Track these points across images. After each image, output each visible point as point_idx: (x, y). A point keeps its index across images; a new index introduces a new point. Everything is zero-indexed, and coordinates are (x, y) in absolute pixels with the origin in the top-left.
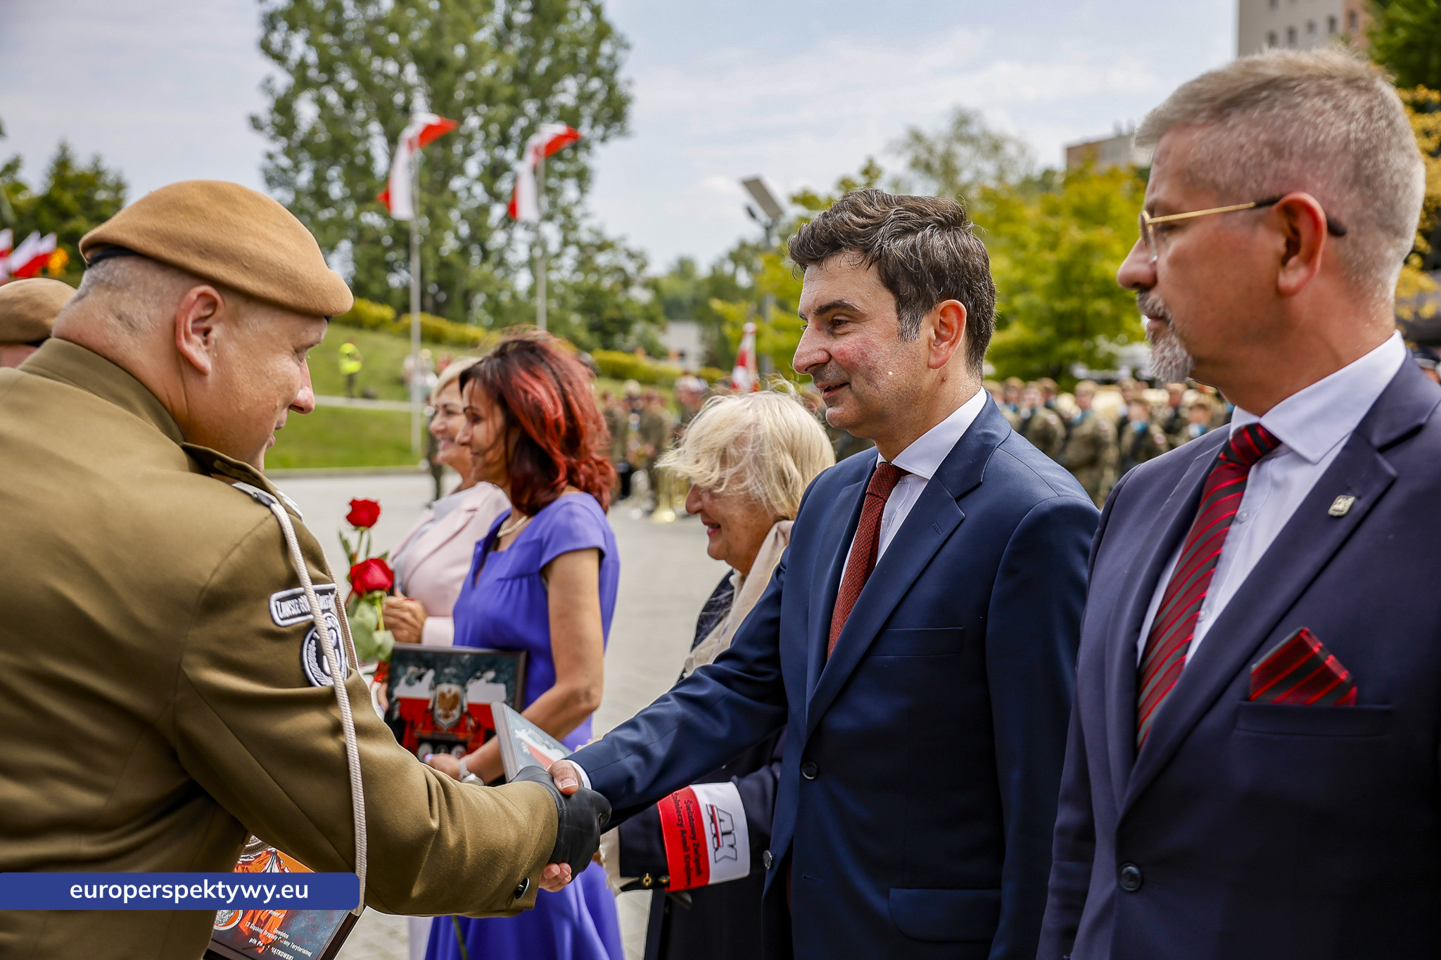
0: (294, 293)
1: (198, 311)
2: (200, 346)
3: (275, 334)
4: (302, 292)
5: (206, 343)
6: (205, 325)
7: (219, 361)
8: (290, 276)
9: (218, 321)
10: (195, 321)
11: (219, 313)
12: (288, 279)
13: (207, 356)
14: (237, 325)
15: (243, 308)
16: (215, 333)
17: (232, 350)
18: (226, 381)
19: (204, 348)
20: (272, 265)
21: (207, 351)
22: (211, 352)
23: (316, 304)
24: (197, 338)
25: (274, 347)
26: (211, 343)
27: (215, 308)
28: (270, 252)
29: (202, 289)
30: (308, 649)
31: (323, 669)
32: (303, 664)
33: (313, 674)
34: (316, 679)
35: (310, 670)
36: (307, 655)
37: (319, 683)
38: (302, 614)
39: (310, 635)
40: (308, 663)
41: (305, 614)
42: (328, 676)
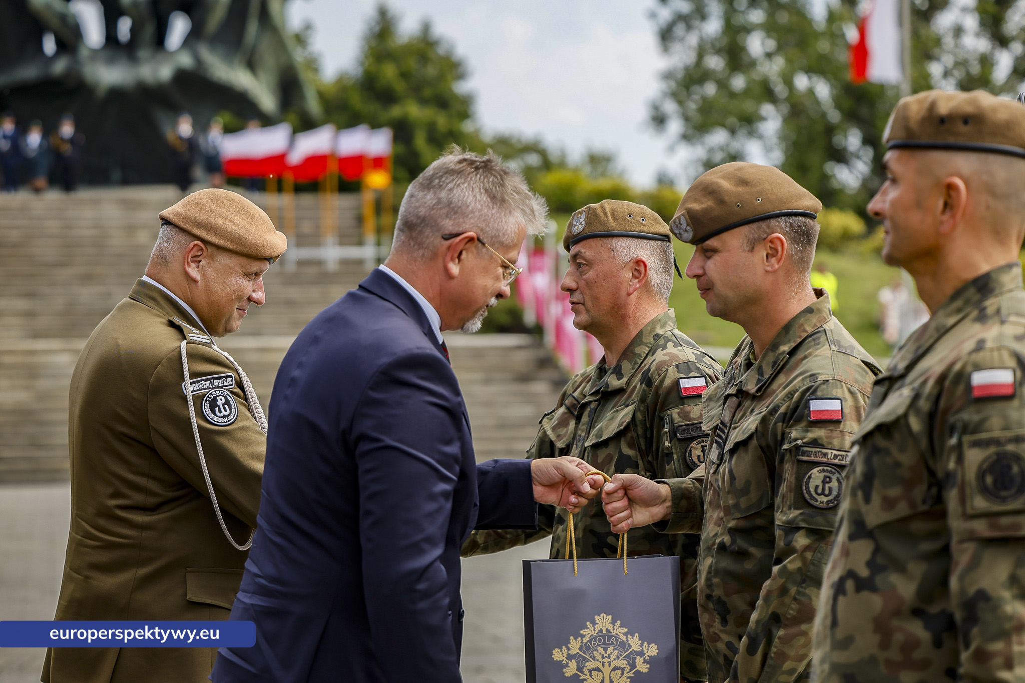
0: (240, 246)
1: (194, 252)
2: (194, 268)
3: (232, 265)
5: (198, 267)
6: (199, 259)
7: (204, 276)
8: (238, 238)
9: (204, 258)
10: (192, 257)
11: (204, 254)
12: (237, 239)
13: (198, 273)
14: (213, 260)
15: (215, 252)
16: (201, 263)
17: (210, 272)
18: (207, 286)
19: (196, 269)
20: (229, 232)
21: (198, 271)
22: (201, 271)
23: (253, 251)
24: (193, 265)
25: (231, 271)
26: (201, 267)
27: (203, 252)
28: (229, 226)
29: (196, 242)
30: (205, 406)
31: (215, 414)
32: (203, 413)
33: (209, 417)
34: (212, 419)
35: (207, 415)
36: (205, 408)
37: (214, 421)
38: (200, 390)
39: (205, 399)
40: (206, 412)
41: (202, 389)
42: (219, 417)
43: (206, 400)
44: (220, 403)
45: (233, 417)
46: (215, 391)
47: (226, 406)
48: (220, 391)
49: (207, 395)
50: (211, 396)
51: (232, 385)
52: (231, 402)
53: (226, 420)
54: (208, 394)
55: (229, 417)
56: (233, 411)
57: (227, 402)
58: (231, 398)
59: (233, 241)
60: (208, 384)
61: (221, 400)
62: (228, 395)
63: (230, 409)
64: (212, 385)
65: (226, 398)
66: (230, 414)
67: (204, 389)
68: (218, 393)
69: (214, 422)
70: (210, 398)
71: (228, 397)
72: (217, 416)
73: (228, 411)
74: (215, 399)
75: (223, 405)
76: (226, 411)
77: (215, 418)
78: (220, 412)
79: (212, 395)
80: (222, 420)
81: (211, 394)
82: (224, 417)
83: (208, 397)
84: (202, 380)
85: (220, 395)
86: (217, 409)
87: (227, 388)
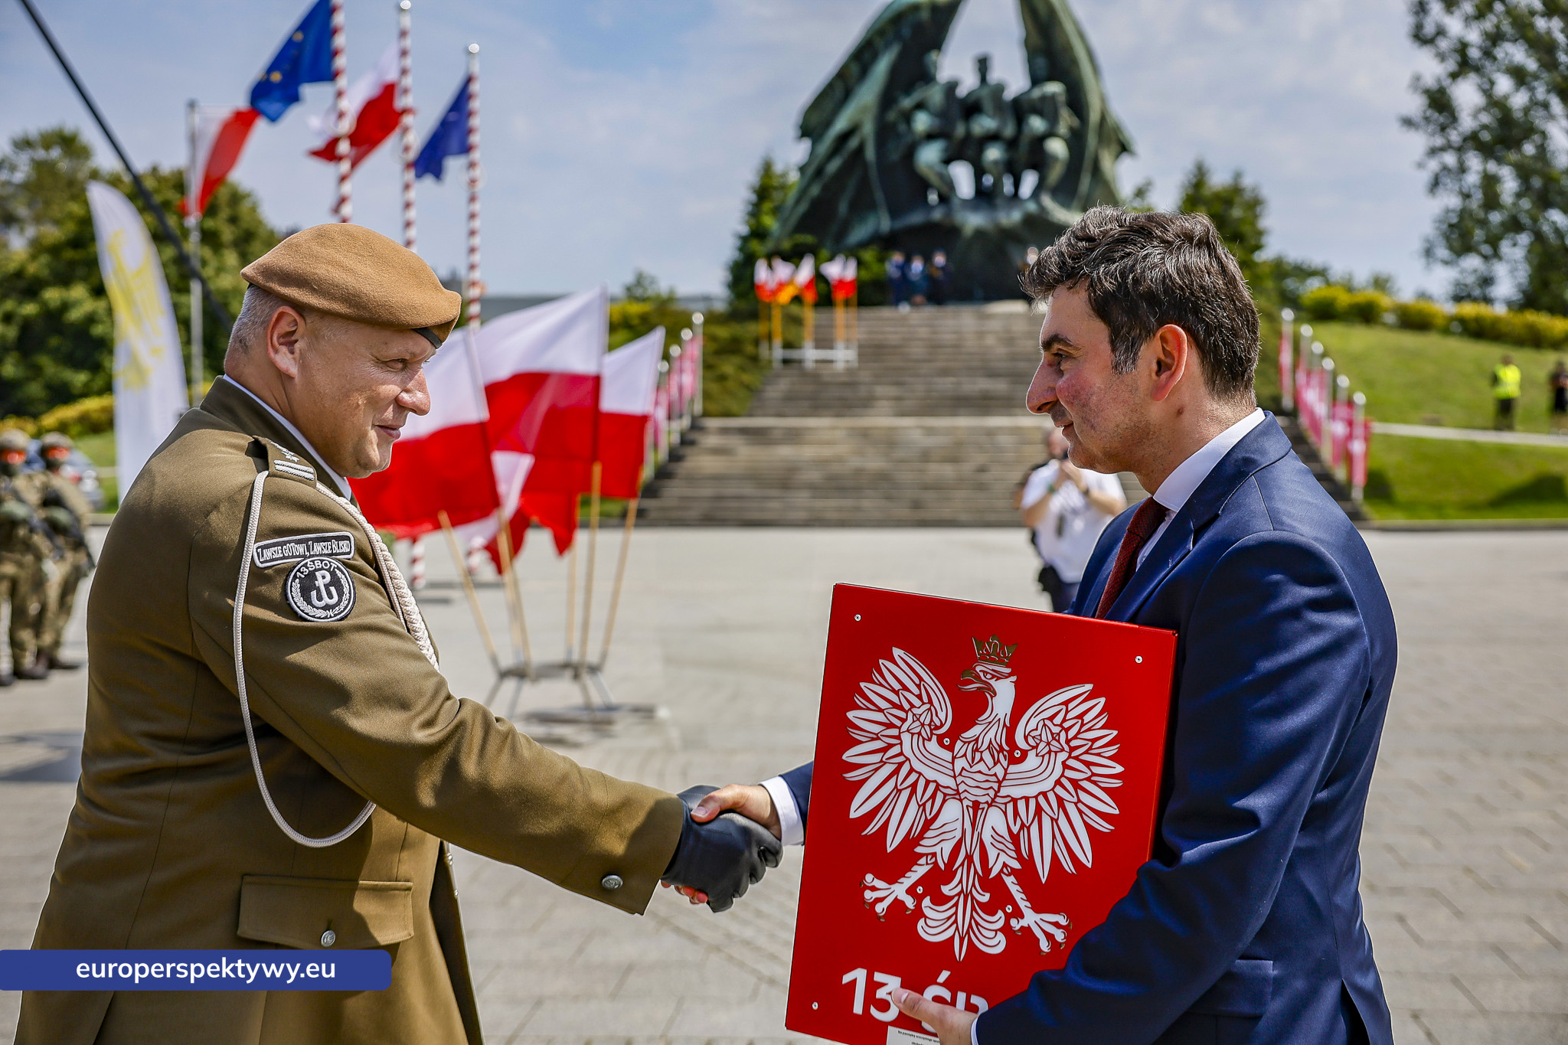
0: (358, 310)
1: (284, 327)
2: (285, 353)
3: (350, 344)
4: (365, 308)
5: (292, 352)
6: (292, 339)
7: (304, 366)
8: (354, 296)
9: (302, 337)
10: (280, 337)
12: (352, 297)
13: (293, 362)
14: (317, 338)
16: (297, 346)
17: (312, 359)
18: (310, 383)
19: (290, 356)
20: (337, 286)
21: (294, 359)
22: (297, 359)
24: (284, 349)
25: (350, 354)
26: (297, 351)
27: (296, 325)
28: (337, 276)
29: (281, 309)
30: (291, 586)
31: (309, 603)
32: (287, 599)
33: (299, 607)
34: (303, 611)
35: (296, 603)
36: (291, 592)
37: (307, 614)
38: (284, 558)
39: (293, 574)
40: (293, 598)
41: (288, 557)
42: (318, 608)
43: (295, 577)
44: (320, 583)
45: (345, 609)
46: (313, 561)
47: (333, 589)
48: (322, 561)
49: (297, 568)
50: (304, 569)
51: (349, 553)
52: (343, 581)
53: (330, 613)
54: (299, 566)
55: (337, 608)
56: (346, 597)
57: (335, 582)
58: (344, 574)
59: (346, 300)
60: (301, 549)
61: (324, 577)
62: (338, 568)
63: (341, 594)
64: (309, 551)
65: (333, 574)
66: (338, 604)
67: (293, 557)
68: (318, 564)
69: (307, 616)
70: (302, 573)
71: (338, 572)
72: (314, 607)
73: (336, 598)
74: (312, 576)
75: (327, 586)
76: (330, 596)
77: (308, 609)
78: (320, 598)
79: (307, 568)
80: (322, 613)
81: (305, 565)
82: (327, 608)
83: (299, 570)
84: (290, 542)
85: (322, 569)
86: (314, 593)
87: (338, 557)
